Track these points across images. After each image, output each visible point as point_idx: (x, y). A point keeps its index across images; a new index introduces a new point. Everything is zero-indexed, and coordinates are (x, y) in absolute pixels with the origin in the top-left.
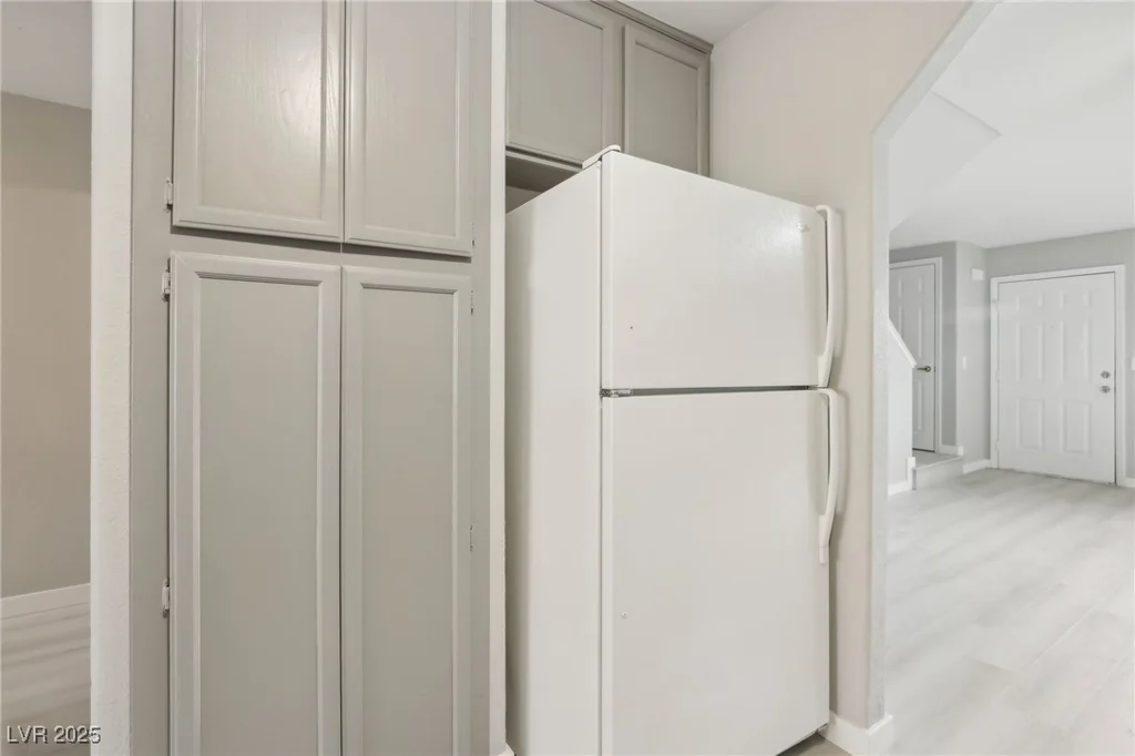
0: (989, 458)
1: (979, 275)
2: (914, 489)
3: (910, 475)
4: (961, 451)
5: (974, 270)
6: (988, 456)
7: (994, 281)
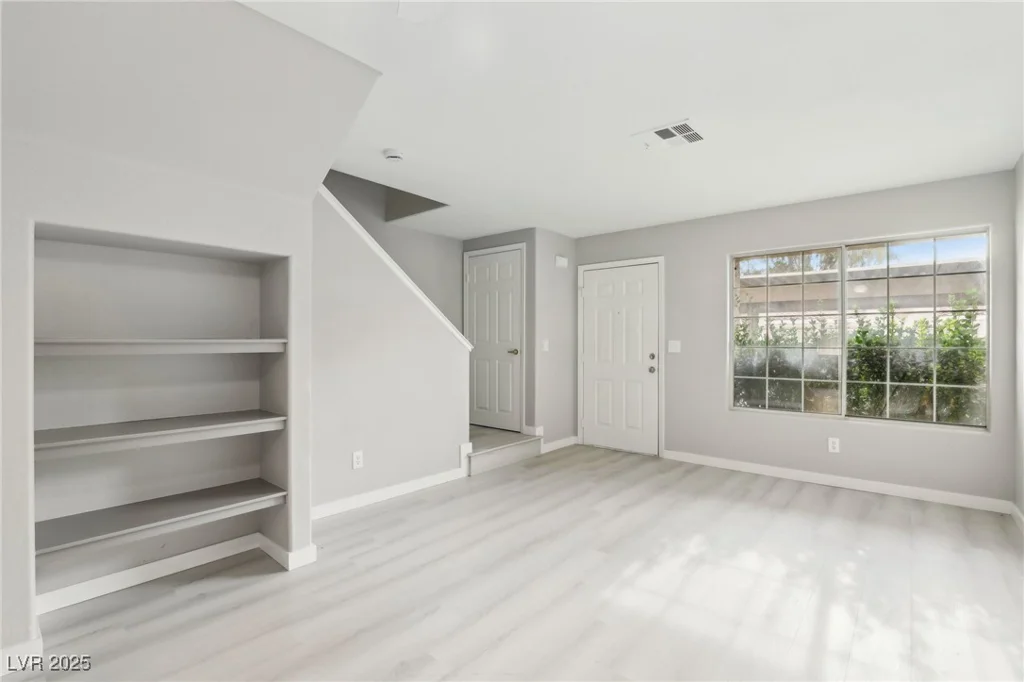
0: (576, 435)
1: (563, 262)
2: (469, 476)
3: (464, 462)
4: (539, 431)
5: (558, 258)
6: (575, 433)
7: (581, 269)
